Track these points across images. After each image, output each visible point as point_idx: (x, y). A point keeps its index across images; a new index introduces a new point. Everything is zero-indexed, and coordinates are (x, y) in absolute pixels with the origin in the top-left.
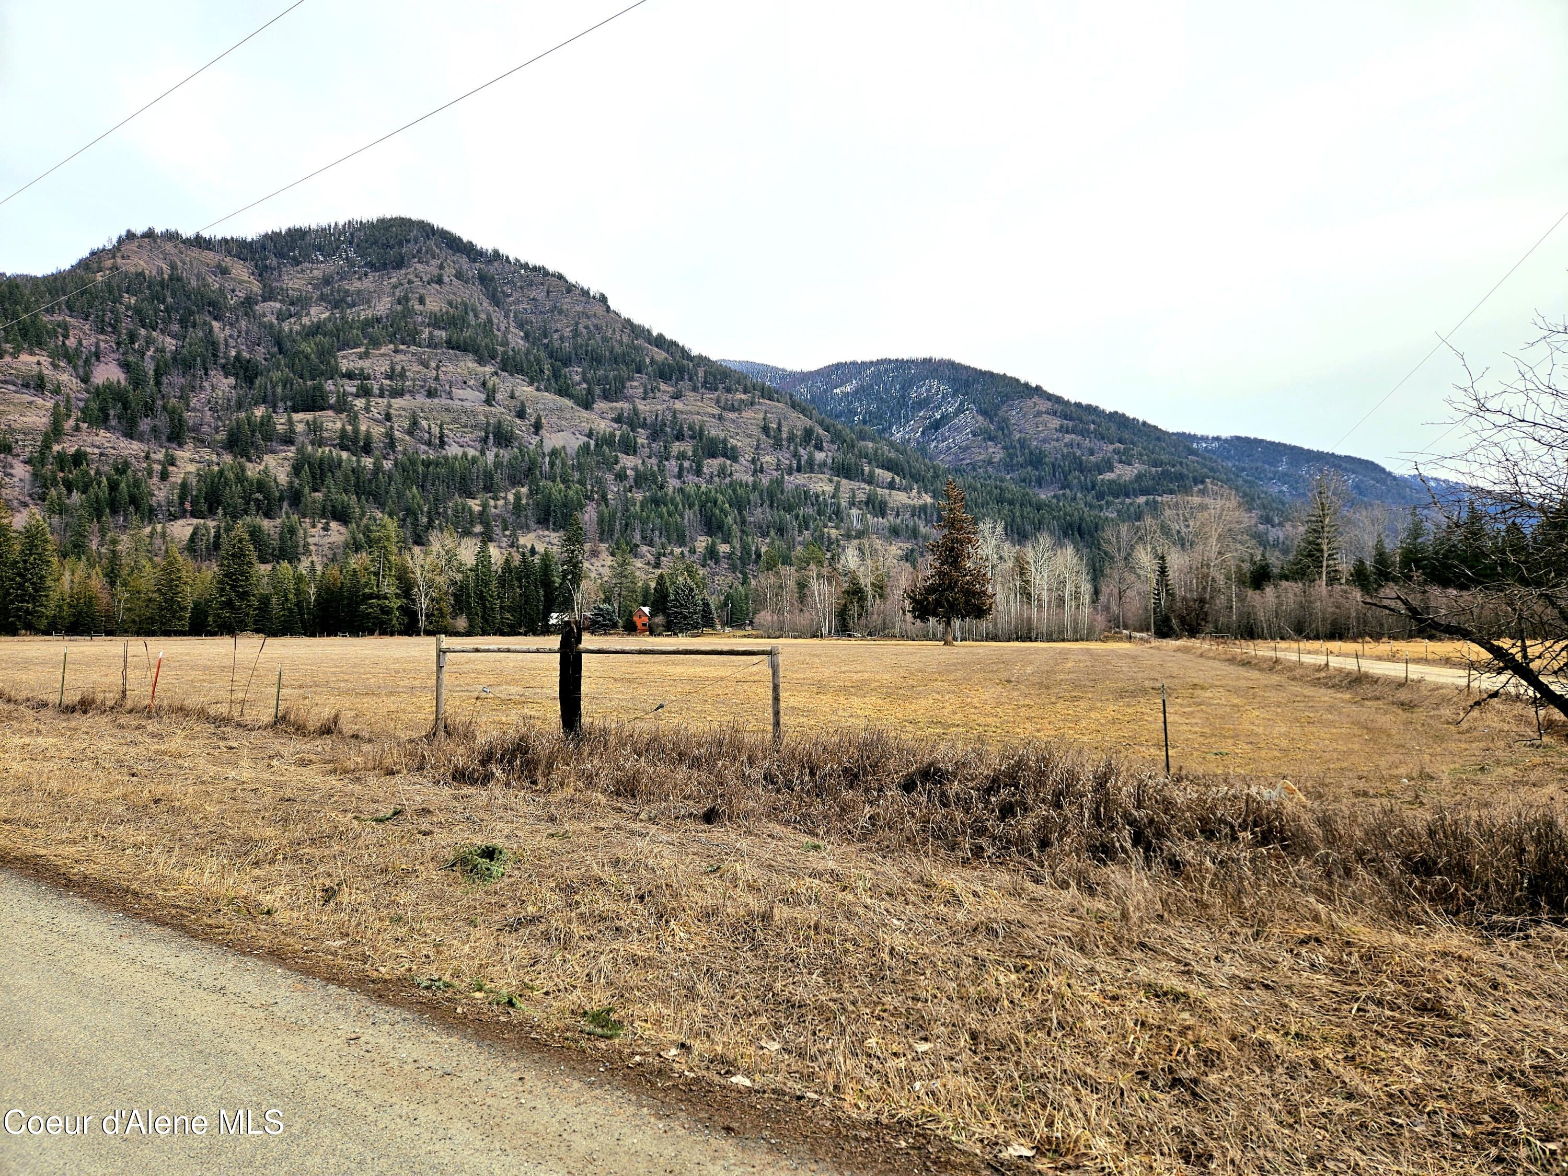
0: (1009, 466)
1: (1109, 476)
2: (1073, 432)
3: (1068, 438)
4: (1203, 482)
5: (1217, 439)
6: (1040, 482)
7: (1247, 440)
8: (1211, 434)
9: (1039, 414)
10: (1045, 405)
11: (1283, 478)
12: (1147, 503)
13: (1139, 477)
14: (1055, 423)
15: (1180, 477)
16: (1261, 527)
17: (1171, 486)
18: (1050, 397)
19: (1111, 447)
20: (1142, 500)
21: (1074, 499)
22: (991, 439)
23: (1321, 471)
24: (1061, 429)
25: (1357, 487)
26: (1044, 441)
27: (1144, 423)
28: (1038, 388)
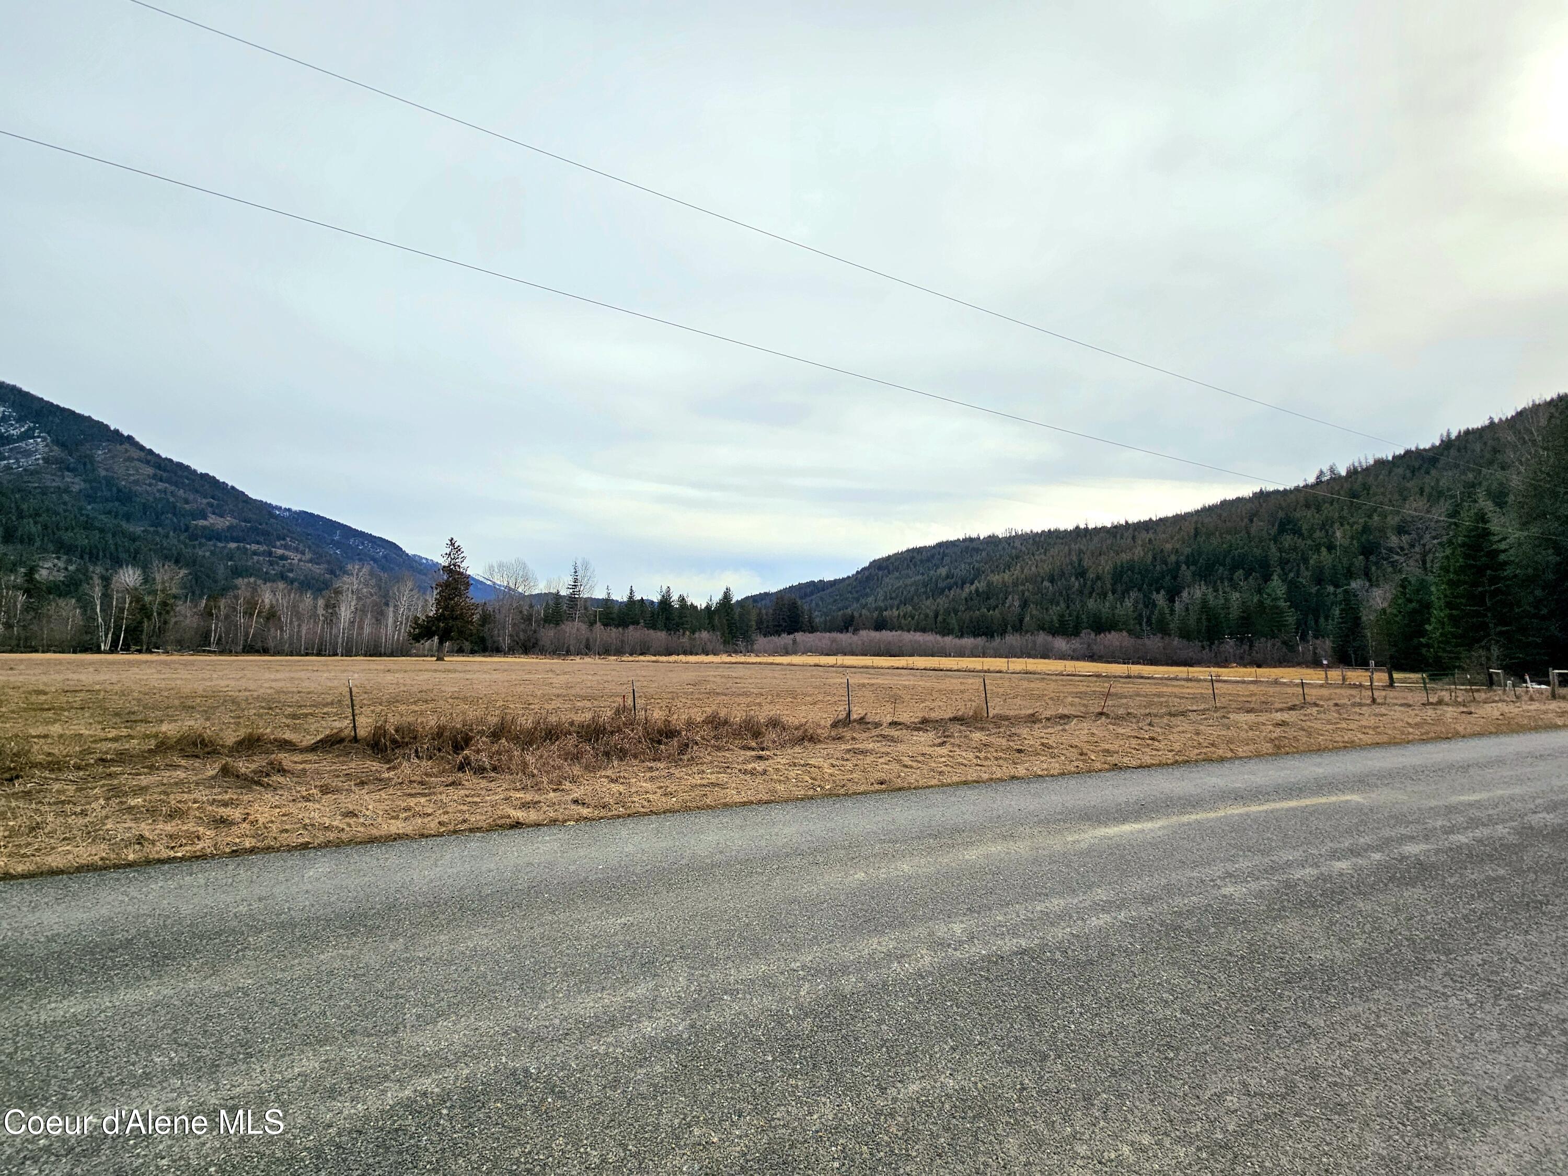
0: (91, 498)
1: (202, 523)
2: (168, 481)
3: (161, 485)
4: (284, 539)
5: (289, 510)
6: (128, 517)
7: (312, 515)
8: (284, 505)
9: (130, 459)
10: (136, 454)
11: (337, 544)
12: (238, 548)
13: (230, 528)
14: (150, 471)
15: (266, 534)
16: (327, 576)
17: (258, 538)
18: (142, 448)
19: (205, 501)
20: (233, 545)
21: (167, 537)
22: (68, 469)
23: (363, 544)
24: (154, 477)
25: (385, 557)
26: (136, 482)
27: (233, 488)
28: (130, 438)
